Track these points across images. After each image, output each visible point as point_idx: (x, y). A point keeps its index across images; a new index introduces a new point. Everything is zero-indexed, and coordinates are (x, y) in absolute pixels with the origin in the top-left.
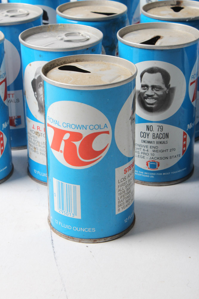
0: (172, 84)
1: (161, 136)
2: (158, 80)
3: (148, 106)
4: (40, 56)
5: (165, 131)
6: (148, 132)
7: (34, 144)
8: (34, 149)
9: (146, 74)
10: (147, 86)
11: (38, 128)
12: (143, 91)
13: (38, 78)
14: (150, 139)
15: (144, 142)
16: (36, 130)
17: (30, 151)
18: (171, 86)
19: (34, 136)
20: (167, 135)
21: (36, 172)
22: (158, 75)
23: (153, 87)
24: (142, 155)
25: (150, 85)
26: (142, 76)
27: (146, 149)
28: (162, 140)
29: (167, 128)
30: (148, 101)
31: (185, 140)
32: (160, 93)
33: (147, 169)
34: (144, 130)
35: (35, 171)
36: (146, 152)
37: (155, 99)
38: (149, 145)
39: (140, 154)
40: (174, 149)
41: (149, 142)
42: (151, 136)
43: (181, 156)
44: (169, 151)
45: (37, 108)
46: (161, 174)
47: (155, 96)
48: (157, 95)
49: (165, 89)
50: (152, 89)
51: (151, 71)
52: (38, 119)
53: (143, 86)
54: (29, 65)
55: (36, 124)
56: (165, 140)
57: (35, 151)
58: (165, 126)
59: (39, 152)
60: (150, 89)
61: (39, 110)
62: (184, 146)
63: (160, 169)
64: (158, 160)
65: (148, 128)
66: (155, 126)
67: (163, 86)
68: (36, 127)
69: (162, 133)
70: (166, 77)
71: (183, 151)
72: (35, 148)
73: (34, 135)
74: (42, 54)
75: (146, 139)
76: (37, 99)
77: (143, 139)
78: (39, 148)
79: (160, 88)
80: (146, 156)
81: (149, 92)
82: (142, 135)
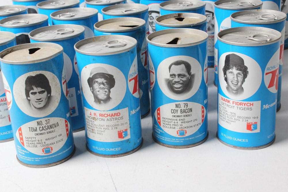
0: (192, 71)
1: (187, 111)
2: (182, 70)
3: (176, 89)
4: (94, 60)
5: (189, 107)
6: (177, 109)
7: (92, 126)
8: (91, 131)
9: (173, 66)
10: (174, 75)
11: (95, 114)
12: (171, 79)
13: (92, 77)
14: (179, 113)
15: (174, 116)
16: (93, 116)
17: (88, 132)
18: (192, 74)
19: (91, 121)
20: (191, 110)
21: (95, 148)
22: (183, 66)
23: (179, 75)
24: (174, 126)
25: (176, 74)
26: (170, 68)
27: (176, 122)
28: (188, 114)
29: (191, 105)
30: (176, 86)
31: (203, 112)
32: (184, 79)
33: (178, 136)
34: (174, 107)
35: (94, 147)
36: (176, 124)
37: (181, 84)
38: (178, 118)
39: (172, 126)
40: (196, 120)
41: (178, 116)
42: (179, 111)
43: (201, 124)
44: (193, 121)
45: (93, 99)
46: (188, 139)
47: (181, 82)
48: (182, 80)
49: (188, 76)
50: (178, 77)
51: (177, 63)
52: (94, 107)
53: (171, 75)
54: (84, 68)
55: (93, 112)
56: (190, 113)
57: (93, 132)
58: (189, 103)
59: (96, 132)
60: (177, 77)
61: (95, 101)
62: (203, 116)
63: (187, 135)
64: (185, 129)
65: (177, 106)
66: (182, 104)
67: (186, 74)
68: (92, 114)
69: (187, 108)
70: (188, 67)
71: (203, 120)
72: (93, 130)
73: (92, 120)
74: (95, 58)
75: (176, 114)
76: (93, 92)
77: (173, 114)
78: (96, 129)
79: (184, 76)
80: (176, 127)
81: (177, 79)
82: (172, 111)
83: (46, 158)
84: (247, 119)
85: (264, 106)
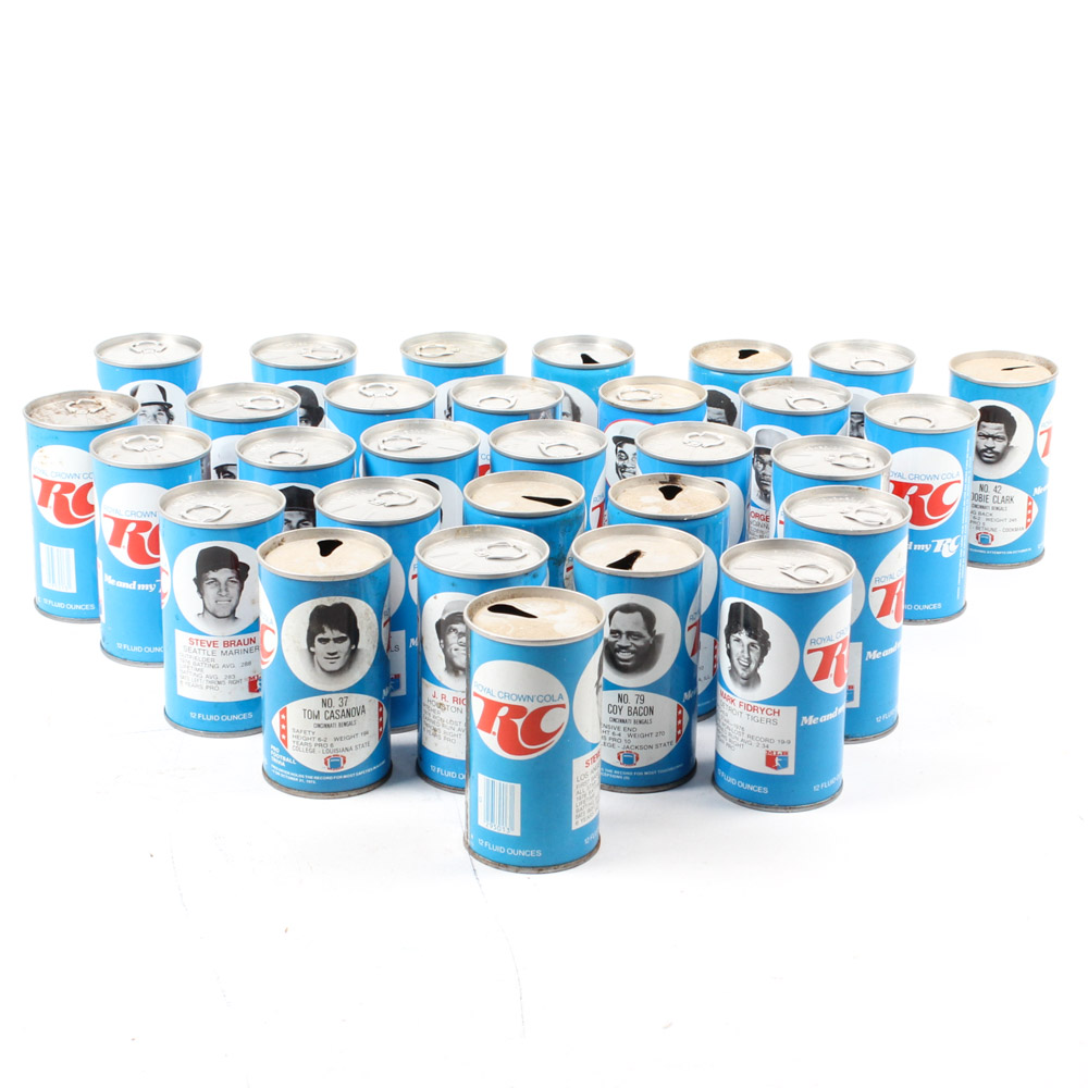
0: (659, 629)
1: (642, 711)
2: (636, 624)
3: (621, 663)
4: (453, 585)
5: (648, 703)
6: (620, 704)
7: (434, 722)
8: (432, 731)
9: (618, 614)
10: (620, 632)
11: (444, 697)
12: (613, 640)
13: (447, 618)
14: (624, 715)
15: (615, 720)
16: (439, 700)
17: (425, 734)
19: (434, 711)
20: (651, 711)
21: (436, 770)
22: (638, 616)
23: (629, 634)
24: (611, 742)
25: (623, 630)
26: (611, 616)
27: (617, 732)
28: (643, 718)
29: (652, 699)
30: (621, 655)
31: (680, 717)
32: (640, 643)
33: (619, 765)
34: (615, 701)
35: (433, 768)
36: (617, 737)
37: (632, 652)
38: (622, 725)
39: (607, 741)
40: (662, 733)
41: (622, 721)
42: (625, 711)
43: (675, 744)
44: (654, 735)
45: (444, 666)
46: (642, 773)
47: (633, 648)
48: (635, 646)
49: (648, 637)
50: (627, 637)
51: (627, 609)
52: (443, 682)
53: (612, 632)
54: (432, 598)
55: (440, 691)
56: (648, 717)
57: (434, 735)
58: (648, 695)
59: (442, 736)
60: (624, 636)
61: (447, 669)
62: (679, 727)
63: (639, 764)
64: (636, 751)
65: (620, 698)
66: (632, 695)
67: (645, 633)
68: (439, 696)
69: (643, 706)
70: (649, 619)
71: (678, 736)
72: (435, 730)
73: (436, 708)
74: (456, 581)
75: (617, 716)
76: (444, 650)
77: (612, 715)
78: (442, 729)
79: (639, 636)
80: (617, 744)
81: (623, 642)
82: (611, 709)
83: (330, 778)
84: (766, 743)
85: (804, 718)
